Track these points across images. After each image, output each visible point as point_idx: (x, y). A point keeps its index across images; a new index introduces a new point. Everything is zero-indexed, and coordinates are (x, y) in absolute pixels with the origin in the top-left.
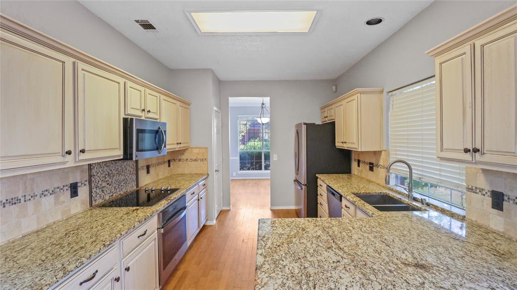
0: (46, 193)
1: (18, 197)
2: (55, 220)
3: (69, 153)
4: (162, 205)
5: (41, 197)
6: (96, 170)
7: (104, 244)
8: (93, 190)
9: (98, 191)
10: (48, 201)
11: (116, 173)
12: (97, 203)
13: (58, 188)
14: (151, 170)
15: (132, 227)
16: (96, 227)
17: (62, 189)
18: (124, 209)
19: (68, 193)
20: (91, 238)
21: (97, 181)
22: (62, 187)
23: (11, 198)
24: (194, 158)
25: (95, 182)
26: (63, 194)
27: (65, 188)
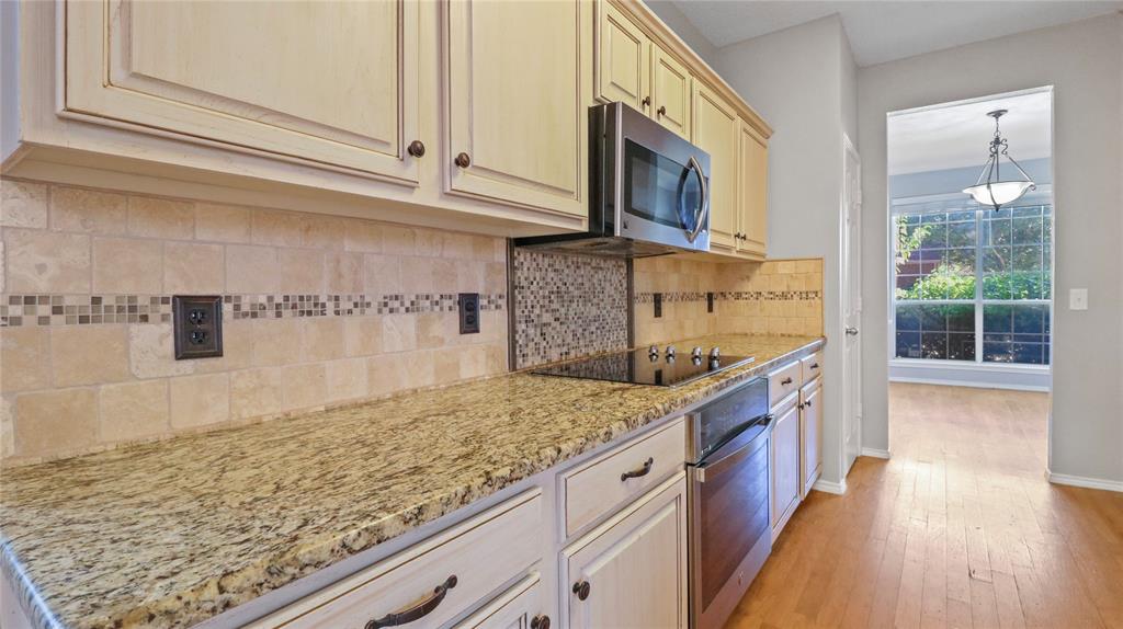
0: (396, 304)
1: (316, 297)
2: (416, 386)
3: (416, 150)
4: (700, 391)
5: (380, 311)
6: (526, 275)
7: (487, 473)
8: (517, 325)
9: (531, 331)
10: (399, 329)
11: (576, 293)
12: (528, 364)
13: (427, 298)
14: (666, 307)
15: (602, 432)
16: (499, 416)
17: (437, 303)
18: (590, 386)
19: (454, 318)
20: (466, 442)
21: (529, 304)
22: (437, 298)
23: (298, 294)
24: (779, 290)
25: (523, 305)
26: (441, 317)
27: (447, 303)
